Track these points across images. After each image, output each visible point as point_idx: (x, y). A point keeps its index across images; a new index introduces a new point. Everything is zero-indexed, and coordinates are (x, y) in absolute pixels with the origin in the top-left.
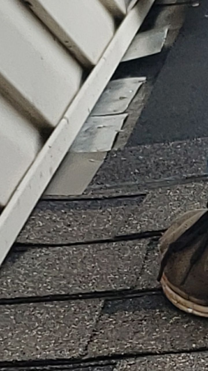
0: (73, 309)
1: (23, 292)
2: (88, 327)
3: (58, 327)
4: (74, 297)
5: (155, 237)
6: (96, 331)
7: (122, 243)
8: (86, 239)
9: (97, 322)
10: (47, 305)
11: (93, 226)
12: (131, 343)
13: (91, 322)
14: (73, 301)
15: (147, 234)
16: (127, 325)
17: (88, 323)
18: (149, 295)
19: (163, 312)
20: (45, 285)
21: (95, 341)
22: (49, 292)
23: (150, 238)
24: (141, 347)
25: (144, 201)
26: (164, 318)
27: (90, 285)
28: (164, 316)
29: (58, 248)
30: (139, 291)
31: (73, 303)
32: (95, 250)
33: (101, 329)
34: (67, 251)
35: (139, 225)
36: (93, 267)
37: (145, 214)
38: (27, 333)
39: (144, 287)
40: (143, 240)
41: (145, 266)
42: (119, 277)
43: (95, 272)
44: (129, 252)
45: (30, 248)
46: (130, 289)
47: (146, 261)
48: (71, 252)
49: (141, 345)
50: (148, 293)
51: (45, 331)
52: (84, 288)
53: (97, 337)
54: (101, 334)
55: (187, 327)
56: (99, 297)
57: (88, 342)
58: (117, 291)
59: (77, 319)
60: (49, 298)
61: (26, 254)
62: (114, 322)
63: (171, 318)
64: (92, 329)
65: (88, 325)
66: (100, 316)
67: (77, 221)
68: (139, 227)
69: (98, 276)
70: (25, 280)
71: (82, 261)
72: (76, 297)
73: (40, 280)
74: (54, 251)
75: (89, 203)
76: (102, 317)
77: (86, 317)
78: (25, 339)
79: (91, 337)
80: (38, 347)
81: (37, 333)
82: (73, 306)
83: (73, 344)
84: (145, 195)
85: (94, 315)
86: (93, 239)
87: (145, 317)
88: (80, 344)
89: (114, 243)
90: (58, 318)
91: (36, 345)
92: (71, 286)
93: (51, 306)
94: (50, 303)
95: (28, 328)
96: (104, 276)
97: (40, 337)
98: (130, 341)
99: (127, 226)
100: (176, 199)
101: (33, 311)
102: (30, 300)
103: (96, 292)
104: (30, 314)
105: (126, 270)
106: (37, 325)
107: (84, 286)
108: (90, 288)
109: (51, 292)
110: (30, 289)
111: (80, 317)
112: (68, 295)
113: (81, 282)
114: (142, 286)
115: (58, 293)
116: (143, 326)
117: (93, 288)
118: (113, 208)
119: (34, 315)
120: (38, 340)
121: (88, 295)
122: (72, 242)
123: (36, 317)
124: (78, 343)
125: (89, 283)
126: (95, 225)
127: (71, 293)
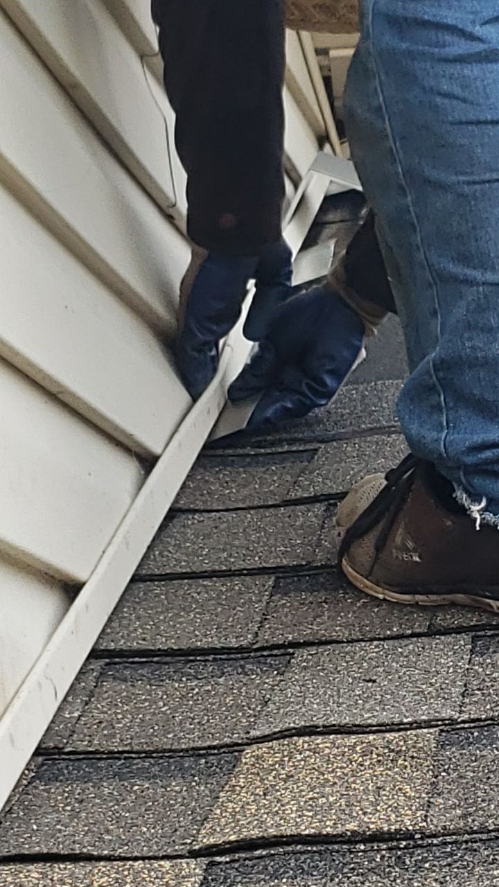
0: (237, 588)
1: (174, 567)
2: (257, 610)
3: (219, 609)
4: (237, 573)
5: (332, 501)
6: (266, 615)
7: (292, 507)
8: (247, 504)
9: (268, 603)
10: (205, 583)
11: (255, 488)
12: (310, 628)
13: (260, 604)
14: (237, 578)
15: (322, 498)
16: (305, 609)
17: (256, 606)
18: (329, 573)
19: (348, 593)
20: (200, 558)
21: (267, 626)
22: (206, 567)
23: (326, 503)
24: (323, 633)
25: (316, 457)
26: (349, 601)
27: (257, 559)
28: (349, 598)
29: (213, 514)
30: (317, 568)
31: (236, 580)
32: (260, 517)
33: (272, 613)
34: (224, 517)
35: (311, 486)
36: (259, 537)
37: (318, 474)
38: (182, 616)
39: (323, 563)
40: (318, 505)
41: (322, 537)
42: (292, 550)
43: (262, 544)
44: (301, 519)
45: (179, 514)
46: (306, 565)
47: (323, 531)
48: (230, 518)
49: (323, 632)
50: (328, 570)
51: (205, 614)
52: (249, 562)
53: (267, 621)
54: (273, 619)
55: (378, 611)
56: (268, 574)
57: (259, 627)
58: (290, 567)
59: (242, 601)
60: (206, 574)
61: (175, 521)
62: (288, 604)
63: (359, 601)
64: (263, 612)
65: (256, 608)
66: (271, 597)
67: (235, 481)
68: (312, 489)
69: (266, 548)
70: (177, 551)
71: (244, 530)
72: (239, 573)
73: (195, 553)
74: (210, 518)
75: (248, 460)
76: (273, 598)
77: (253, 598)
78: (181, 623)
79: (261, 622)
80: (197, 633)
81: (195, 617)
82: (237, 584)
83: (240, 630)
84: (316, 450)
85: (263, 596)
86: (256, 503)
87: (326, 599)
88: (248, 630)
89: (282, 509)
90: (220, 598)
91: (194, 631)
92: (233, 560)
93: (210, 584)
94: (208, 579)
95: (184, 610)
96: (273, 549)
97: (199, 620)
98: (310, 626)
99: (297, 488)
100: (355, 455)
101: (187, 590)
102: (184, 576)
103: (264, 568)
104: (184, 594)
105: (298, 542)
106: (194, 606)
107: (249, 560)
108: (256, 562)
109: (210, 567)
110: (183, 563)
111: (247, 598)
112: (230, 570)
113: (244, 555)
114: (321, 560)
115: (217, 568)
116: (325, 609)
117: (261, 563)
118: (278, 466)
119: (189, 594)
120: (197, 624)
121: (254, 572)
122: (231, 507)
123: (193, 597)
124: (246, 628)
125: (255, 557)
126: (257, 486)
127: (233, 569)
